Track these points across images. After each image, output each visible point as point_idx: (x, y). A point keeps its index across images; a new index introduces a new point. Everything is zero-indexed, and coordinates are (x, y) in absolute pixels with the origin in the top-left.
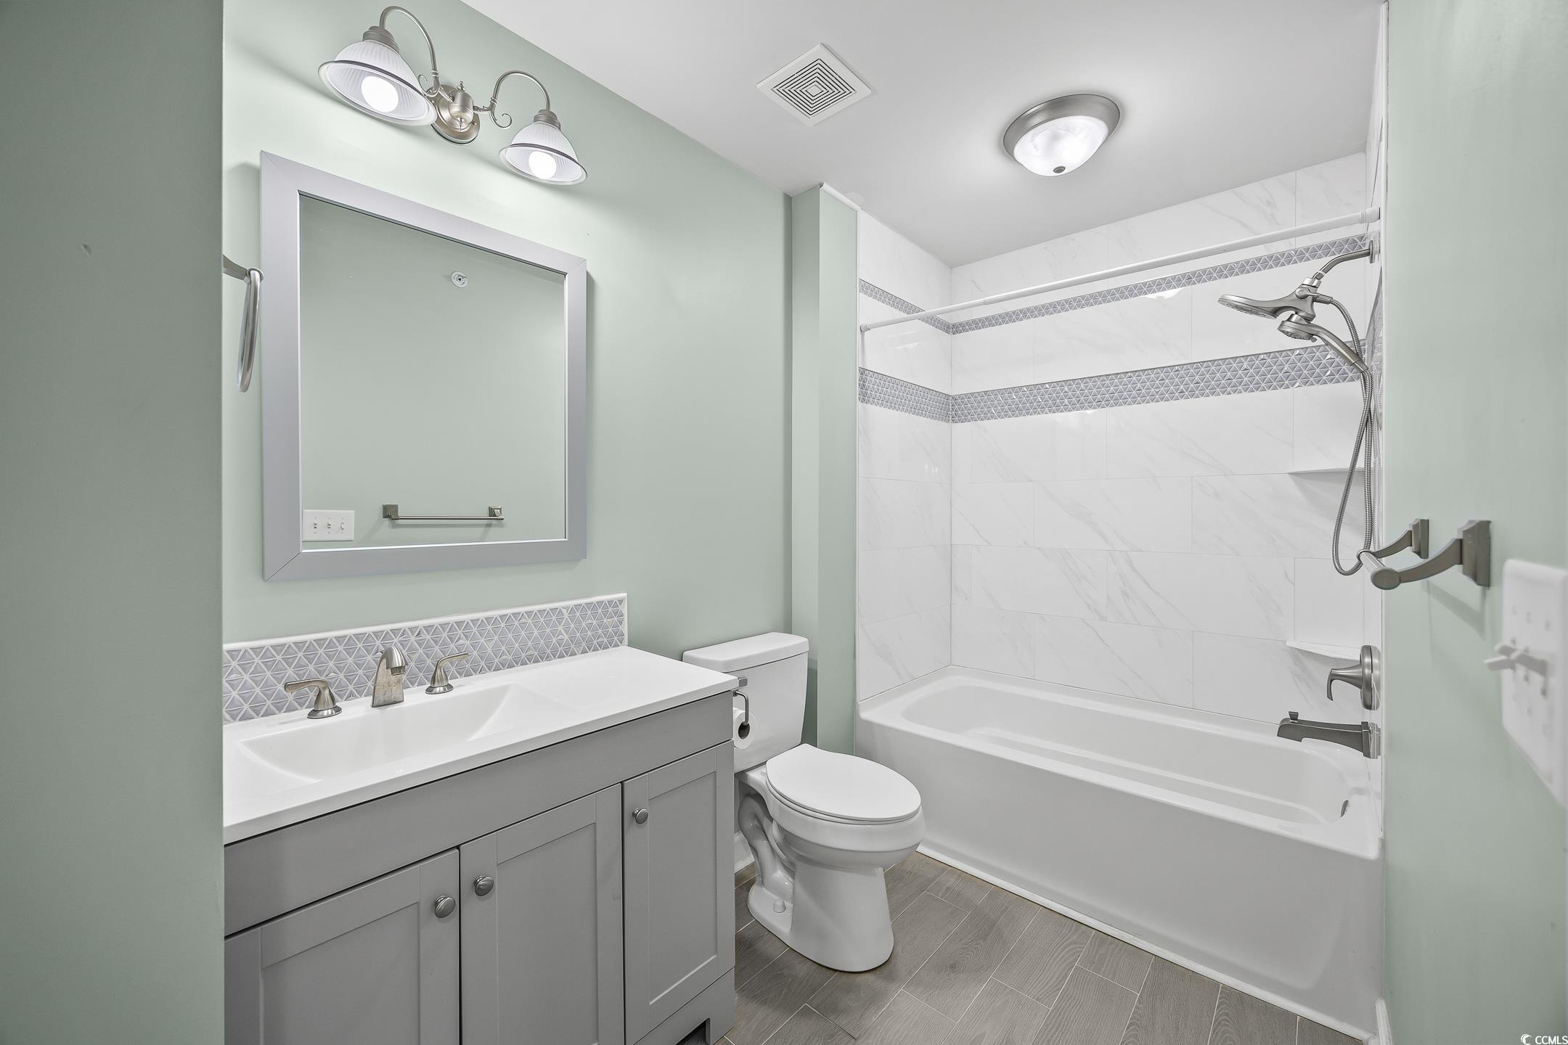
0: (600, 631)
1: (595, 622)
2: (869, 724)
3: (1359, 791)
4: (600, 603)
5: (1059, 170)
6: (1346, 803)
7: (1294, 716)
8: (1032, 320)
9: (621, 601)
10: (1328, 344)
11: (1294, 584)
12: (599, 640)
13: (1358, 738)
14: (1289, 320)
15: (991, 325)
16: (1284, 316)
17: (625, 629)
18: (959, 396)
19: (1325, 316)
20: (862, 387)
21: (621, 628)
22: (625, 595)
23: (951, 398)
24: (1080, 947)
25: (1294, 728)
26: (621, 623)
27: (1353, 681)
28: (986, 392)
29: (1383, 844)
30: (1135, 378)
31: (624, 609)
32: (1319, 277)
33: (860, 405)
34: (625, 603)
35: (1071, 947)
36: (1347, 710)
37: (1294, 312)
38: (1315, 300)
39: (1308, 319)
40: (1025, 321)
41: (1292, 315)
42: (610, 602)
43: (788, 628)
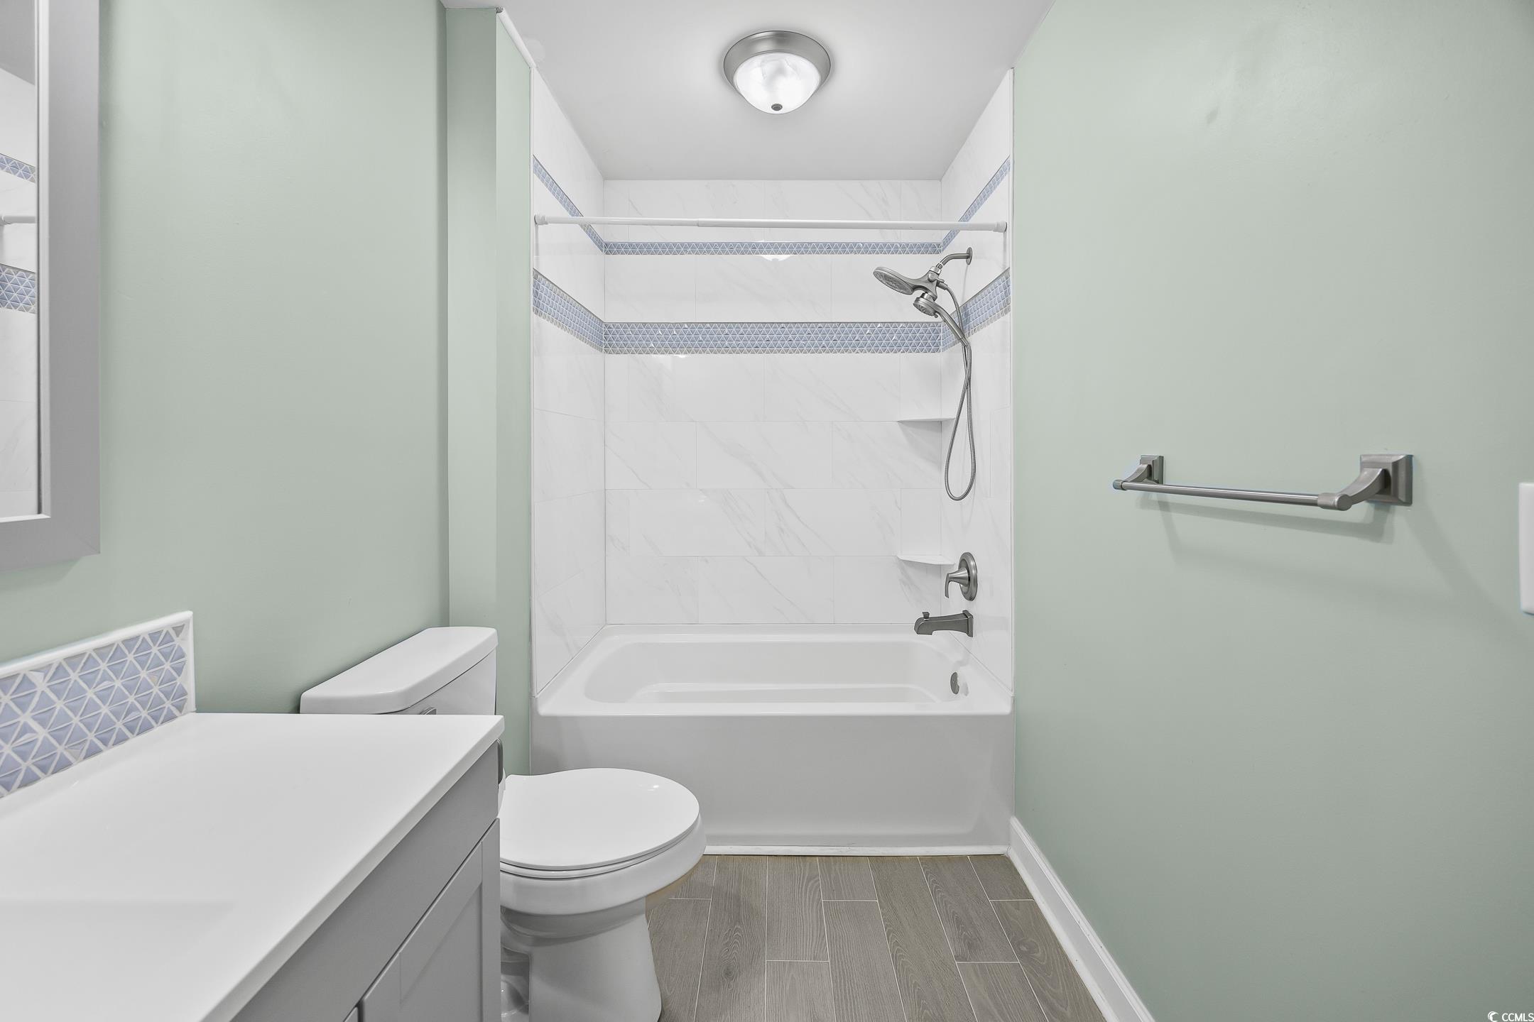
0: (131, 699)
1: (118, 684)
2: (554, 720)
3: (961, 663)
4: (129, 642)
5: (777, 107)
6: (954, 677)
7: (926, 615)
8: (693, 256)
9: (178, 629)
10: (945, 321)
11: (900, 509)
12: (130, 718)
13: (964, 623)
14: (922, 296)
15: (649, 252)
16: (919, 293)
17: (188, 681)
18: (614, 324)
19: (944, 300)
20: (536, 294)
21: (179, 681)
22: (187, 615)
23: (604, 326)
24: (816, 881)
25: (927, 625)
26: (179, 671)
27: (958, 580)
28: (644, 324)
29: (1015, 701)
30: (787, 329)
31: (187, 644)
32: (939, 267)
33: (534, 317)
34: (189, 634)
35: (810, 884)
36: (955, 604)
37: (922, 292)
38: (938, 285)
39: (935, 298)
40: (686, 256)
41: (923, 294)
42: (154, 635)
43: (444, 619)
